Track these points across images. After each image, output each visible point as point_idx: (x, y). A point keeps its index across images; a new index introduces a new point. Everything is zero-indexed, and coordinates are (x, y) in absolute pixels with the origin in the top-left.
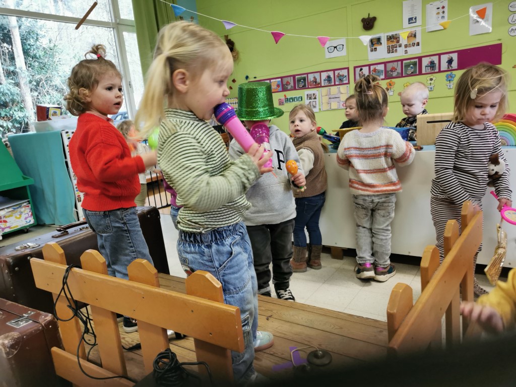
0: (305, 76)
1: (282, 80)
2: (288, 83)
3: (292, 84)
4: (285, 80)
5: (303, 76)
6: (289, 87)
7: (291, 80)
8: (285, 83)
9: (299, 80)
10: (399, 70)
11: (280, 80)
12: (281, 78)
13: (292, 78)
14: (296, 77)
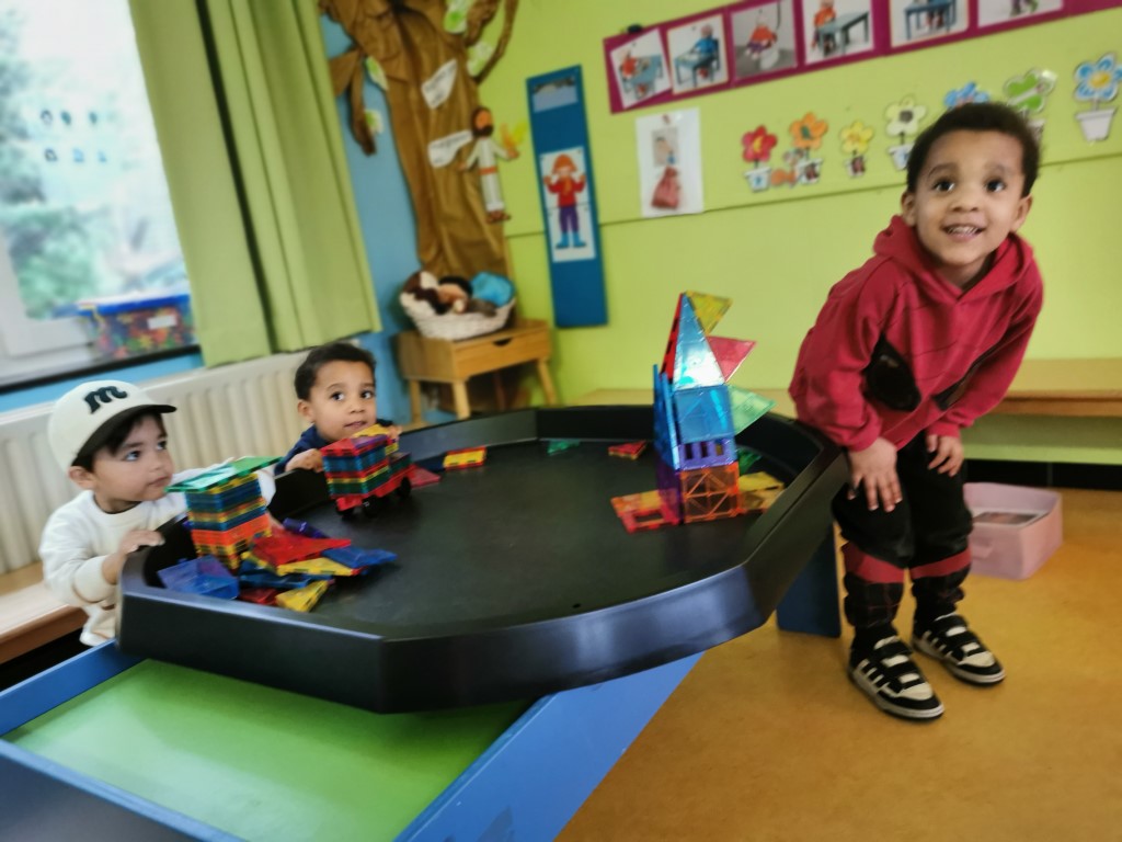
10: (787, 41)
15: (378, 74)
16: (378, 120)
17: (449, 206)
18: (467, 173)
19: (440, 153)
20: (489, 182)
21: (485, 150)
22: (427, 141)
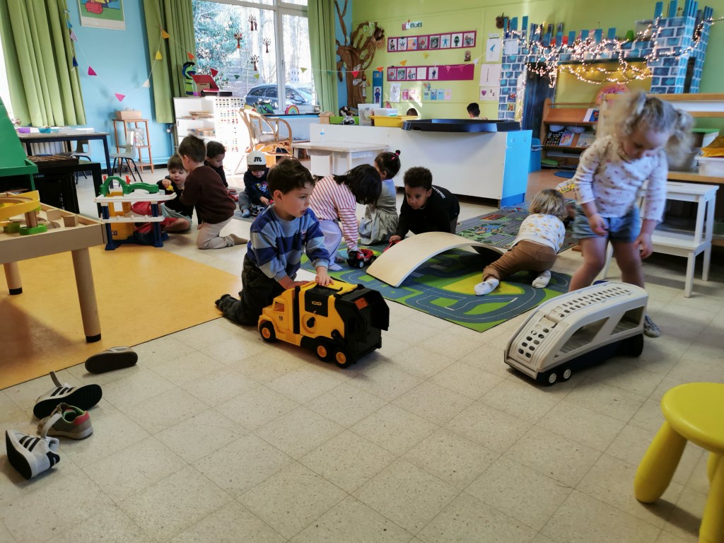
0: (438, 36)
1: (418, 39)
2: (423, 43)
3: (426, 43)
4: (421, 39)
5: (436, 37)
6: (423, 47)
7: (426, 40)
8: (420, 42)
9: (433, 41)
11: (416, 38)
12: (418, 37)
13: (427, 38)
14: (431, 37)
15: (345, 66)
16: (344, 75)
17: (355, 94)
18: (359, 88)
19: (355, 83)
20: (364, 90)
21: (364, 83)
22: (353, 79)
